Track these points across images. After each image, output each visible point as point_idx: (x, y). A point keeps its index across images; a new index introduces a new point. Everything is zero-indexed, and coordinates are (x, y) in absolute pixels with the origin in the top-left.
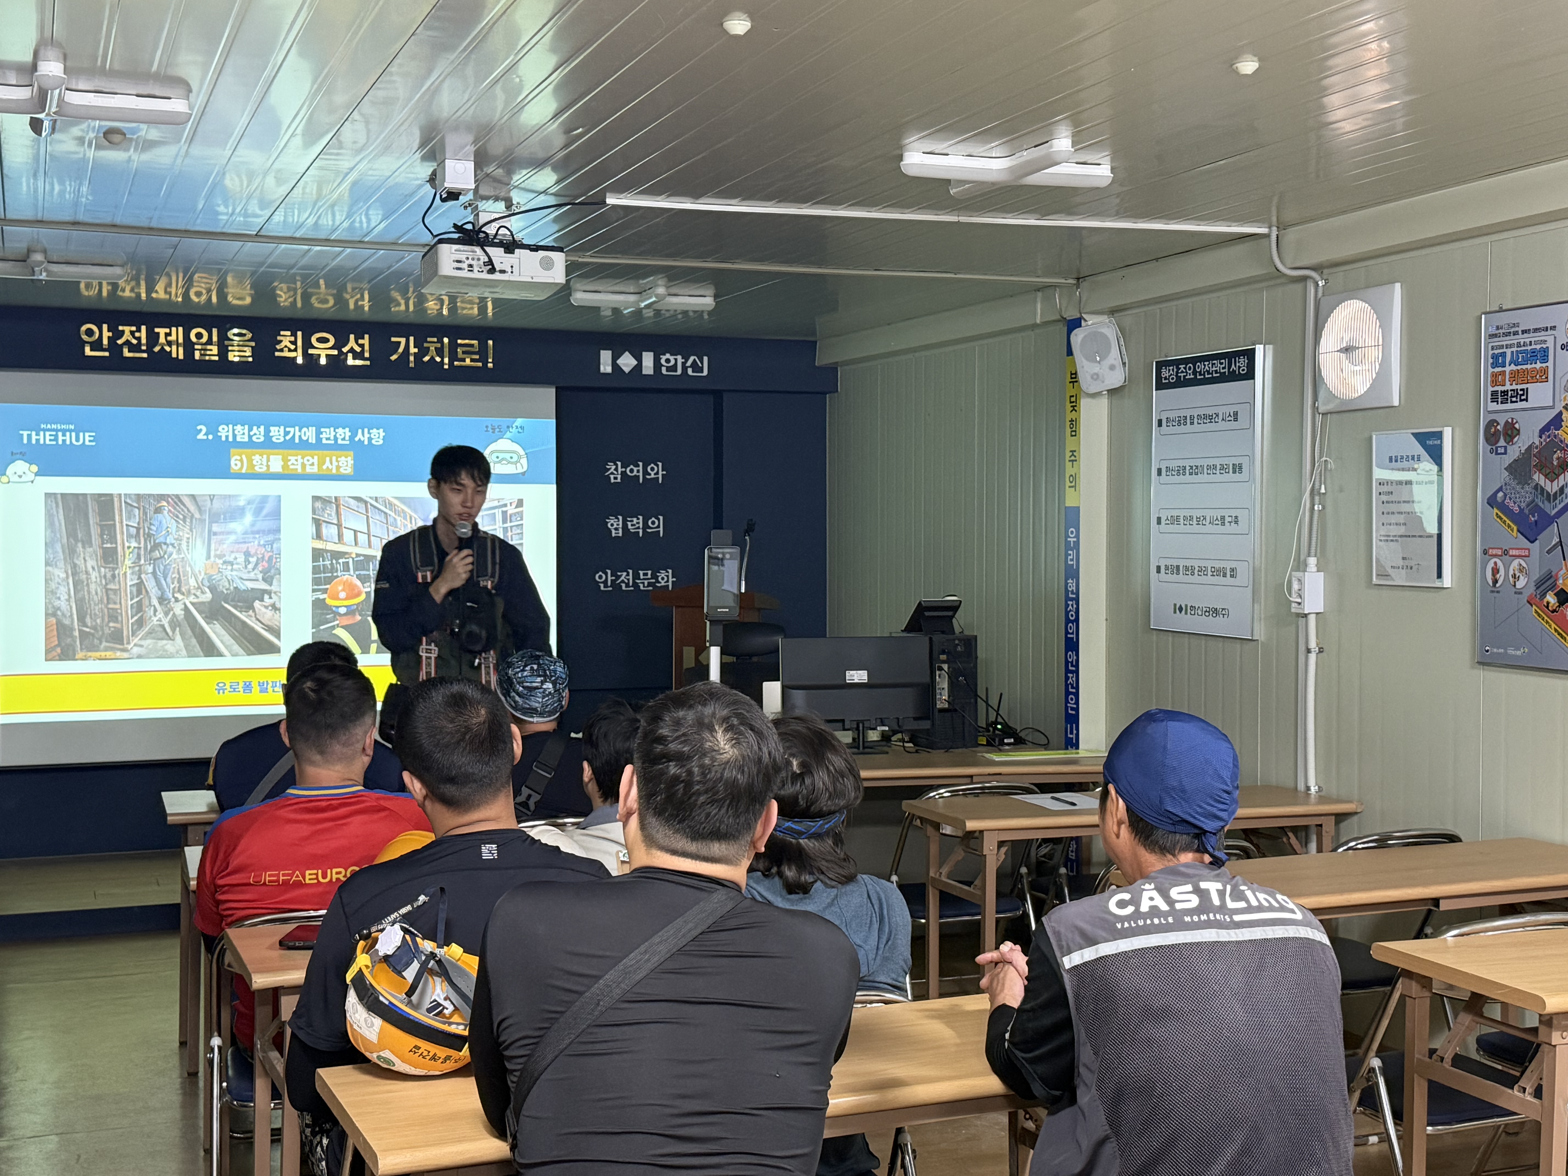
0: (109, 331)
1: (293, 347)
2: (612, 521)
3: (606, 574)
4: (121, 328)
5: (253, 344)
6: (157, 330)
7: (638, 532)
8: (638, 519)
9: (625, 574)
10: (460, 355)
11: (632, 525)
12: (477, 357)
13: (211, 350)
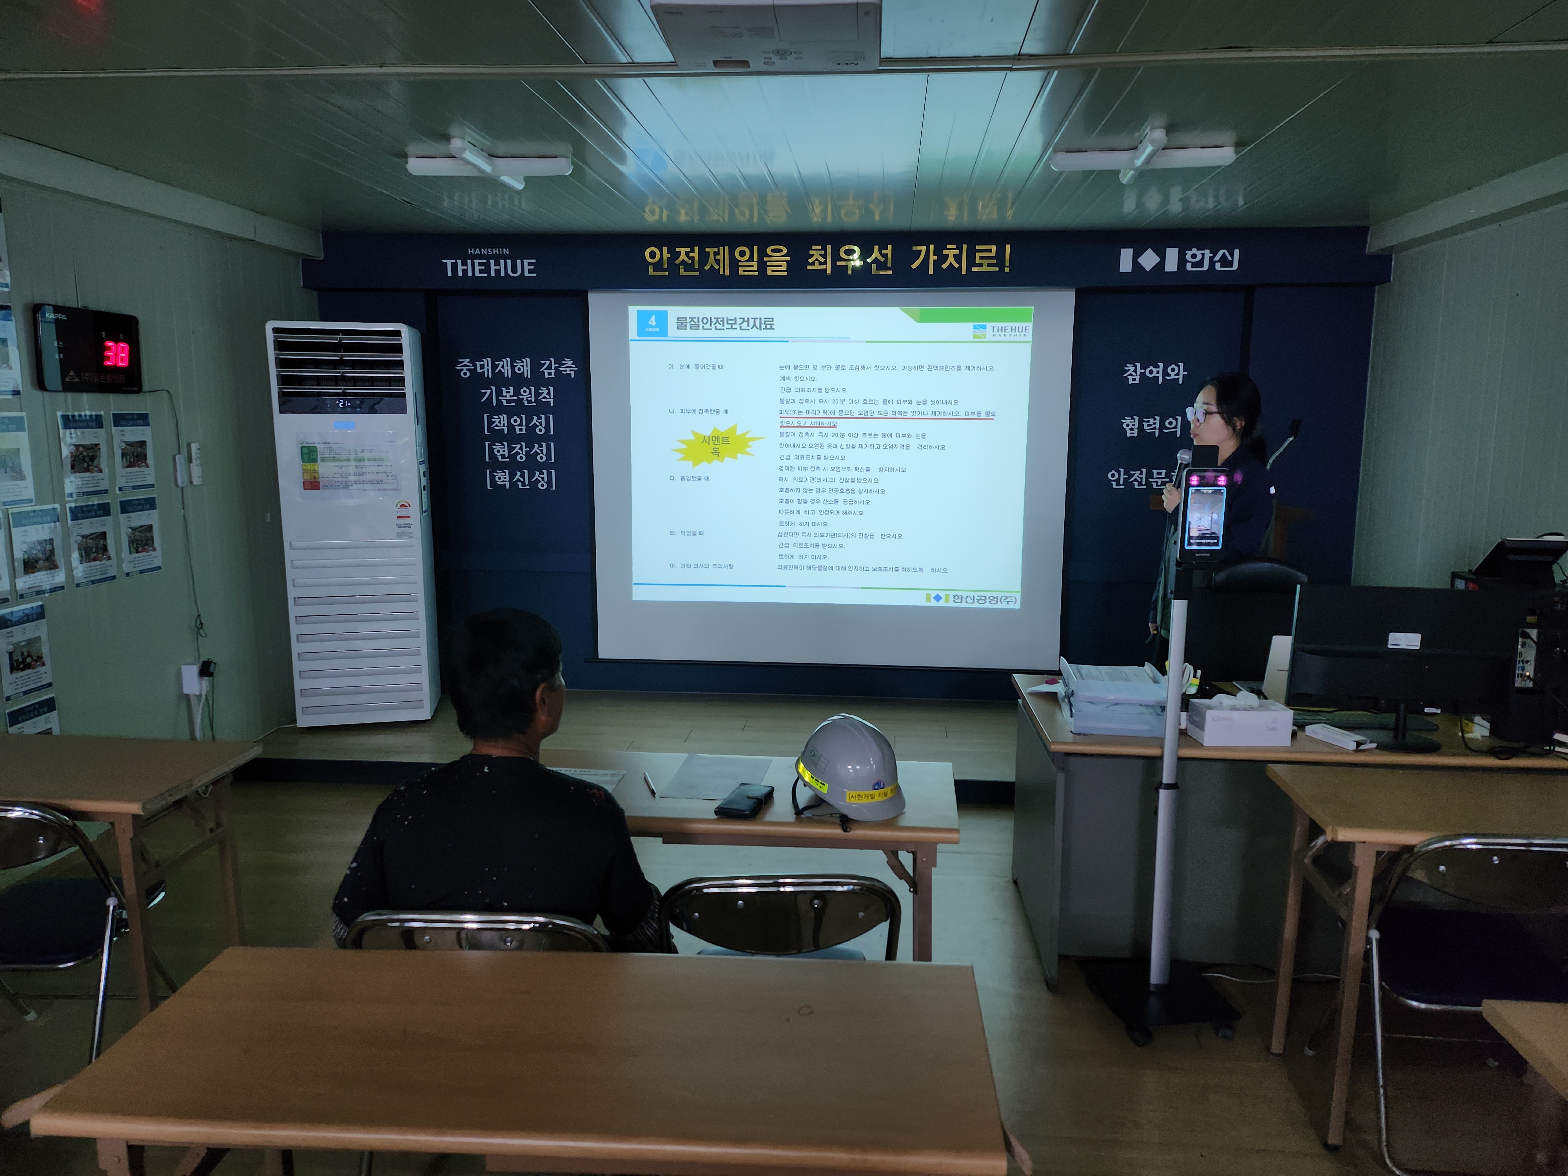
0: (668, 253)
1: (822, 260)
2: (1128, 422)
3: (1119, 472)
4: (678, 249)
5: (788, 259)
6: (707, 250)
7: (1155, 432)
8: (1155, 419)
9: (1139, 472)
10: (977, 261)
11: (1148, 425)
12: (994, 261)
13: (753, 266)
